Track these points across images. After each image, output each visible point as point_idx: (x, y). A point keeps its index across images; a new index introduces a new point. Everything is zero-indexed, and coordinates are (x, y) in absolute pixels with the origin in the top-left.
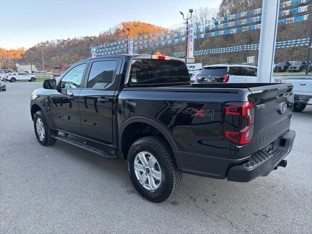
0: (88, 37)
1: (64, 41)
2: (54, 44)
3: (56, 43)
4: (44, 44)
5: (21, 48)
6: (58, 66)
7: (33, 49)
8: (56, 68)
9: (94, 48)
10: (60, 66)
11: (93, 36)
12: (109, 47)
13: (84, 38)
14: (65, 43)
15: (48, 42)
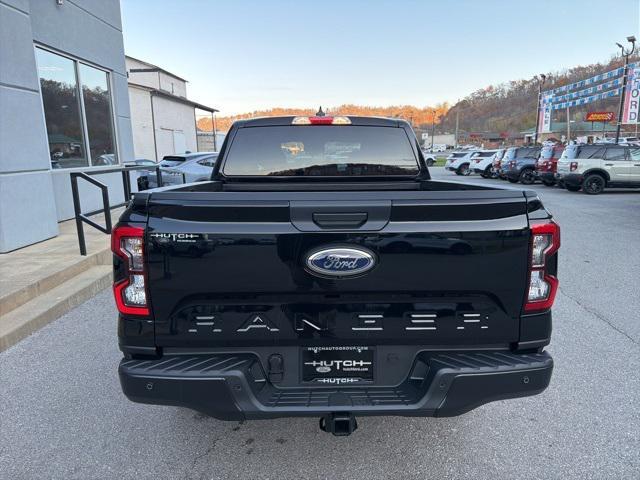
0: (581, 69)
1: (525, 82)
2: (503, 91)
3: (507, 89)
4: (484, 93)
5: (442, 104)
6: (497, 136)
7: (462, 105)
8: (492, 140)
9: (548, 94)
10: (502, 135)
11: (595, 63)
12: (580, 89)
13: (571, 71)
14: (526, 86)
15: (491, 88)
